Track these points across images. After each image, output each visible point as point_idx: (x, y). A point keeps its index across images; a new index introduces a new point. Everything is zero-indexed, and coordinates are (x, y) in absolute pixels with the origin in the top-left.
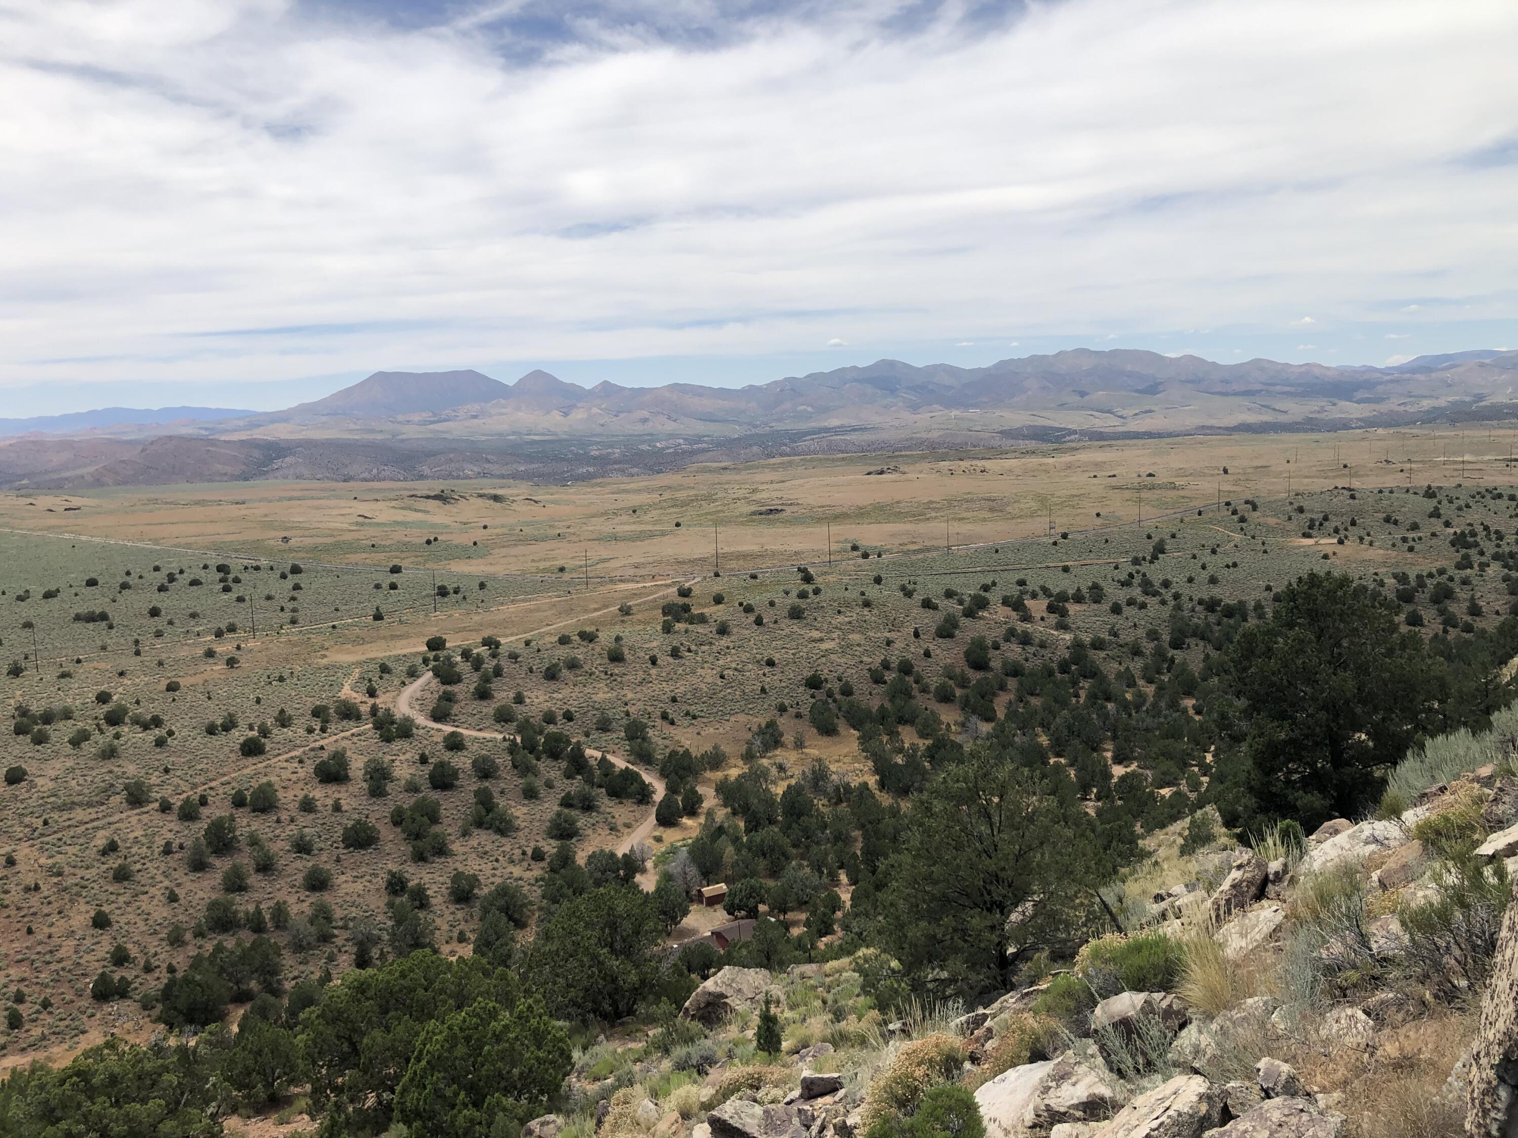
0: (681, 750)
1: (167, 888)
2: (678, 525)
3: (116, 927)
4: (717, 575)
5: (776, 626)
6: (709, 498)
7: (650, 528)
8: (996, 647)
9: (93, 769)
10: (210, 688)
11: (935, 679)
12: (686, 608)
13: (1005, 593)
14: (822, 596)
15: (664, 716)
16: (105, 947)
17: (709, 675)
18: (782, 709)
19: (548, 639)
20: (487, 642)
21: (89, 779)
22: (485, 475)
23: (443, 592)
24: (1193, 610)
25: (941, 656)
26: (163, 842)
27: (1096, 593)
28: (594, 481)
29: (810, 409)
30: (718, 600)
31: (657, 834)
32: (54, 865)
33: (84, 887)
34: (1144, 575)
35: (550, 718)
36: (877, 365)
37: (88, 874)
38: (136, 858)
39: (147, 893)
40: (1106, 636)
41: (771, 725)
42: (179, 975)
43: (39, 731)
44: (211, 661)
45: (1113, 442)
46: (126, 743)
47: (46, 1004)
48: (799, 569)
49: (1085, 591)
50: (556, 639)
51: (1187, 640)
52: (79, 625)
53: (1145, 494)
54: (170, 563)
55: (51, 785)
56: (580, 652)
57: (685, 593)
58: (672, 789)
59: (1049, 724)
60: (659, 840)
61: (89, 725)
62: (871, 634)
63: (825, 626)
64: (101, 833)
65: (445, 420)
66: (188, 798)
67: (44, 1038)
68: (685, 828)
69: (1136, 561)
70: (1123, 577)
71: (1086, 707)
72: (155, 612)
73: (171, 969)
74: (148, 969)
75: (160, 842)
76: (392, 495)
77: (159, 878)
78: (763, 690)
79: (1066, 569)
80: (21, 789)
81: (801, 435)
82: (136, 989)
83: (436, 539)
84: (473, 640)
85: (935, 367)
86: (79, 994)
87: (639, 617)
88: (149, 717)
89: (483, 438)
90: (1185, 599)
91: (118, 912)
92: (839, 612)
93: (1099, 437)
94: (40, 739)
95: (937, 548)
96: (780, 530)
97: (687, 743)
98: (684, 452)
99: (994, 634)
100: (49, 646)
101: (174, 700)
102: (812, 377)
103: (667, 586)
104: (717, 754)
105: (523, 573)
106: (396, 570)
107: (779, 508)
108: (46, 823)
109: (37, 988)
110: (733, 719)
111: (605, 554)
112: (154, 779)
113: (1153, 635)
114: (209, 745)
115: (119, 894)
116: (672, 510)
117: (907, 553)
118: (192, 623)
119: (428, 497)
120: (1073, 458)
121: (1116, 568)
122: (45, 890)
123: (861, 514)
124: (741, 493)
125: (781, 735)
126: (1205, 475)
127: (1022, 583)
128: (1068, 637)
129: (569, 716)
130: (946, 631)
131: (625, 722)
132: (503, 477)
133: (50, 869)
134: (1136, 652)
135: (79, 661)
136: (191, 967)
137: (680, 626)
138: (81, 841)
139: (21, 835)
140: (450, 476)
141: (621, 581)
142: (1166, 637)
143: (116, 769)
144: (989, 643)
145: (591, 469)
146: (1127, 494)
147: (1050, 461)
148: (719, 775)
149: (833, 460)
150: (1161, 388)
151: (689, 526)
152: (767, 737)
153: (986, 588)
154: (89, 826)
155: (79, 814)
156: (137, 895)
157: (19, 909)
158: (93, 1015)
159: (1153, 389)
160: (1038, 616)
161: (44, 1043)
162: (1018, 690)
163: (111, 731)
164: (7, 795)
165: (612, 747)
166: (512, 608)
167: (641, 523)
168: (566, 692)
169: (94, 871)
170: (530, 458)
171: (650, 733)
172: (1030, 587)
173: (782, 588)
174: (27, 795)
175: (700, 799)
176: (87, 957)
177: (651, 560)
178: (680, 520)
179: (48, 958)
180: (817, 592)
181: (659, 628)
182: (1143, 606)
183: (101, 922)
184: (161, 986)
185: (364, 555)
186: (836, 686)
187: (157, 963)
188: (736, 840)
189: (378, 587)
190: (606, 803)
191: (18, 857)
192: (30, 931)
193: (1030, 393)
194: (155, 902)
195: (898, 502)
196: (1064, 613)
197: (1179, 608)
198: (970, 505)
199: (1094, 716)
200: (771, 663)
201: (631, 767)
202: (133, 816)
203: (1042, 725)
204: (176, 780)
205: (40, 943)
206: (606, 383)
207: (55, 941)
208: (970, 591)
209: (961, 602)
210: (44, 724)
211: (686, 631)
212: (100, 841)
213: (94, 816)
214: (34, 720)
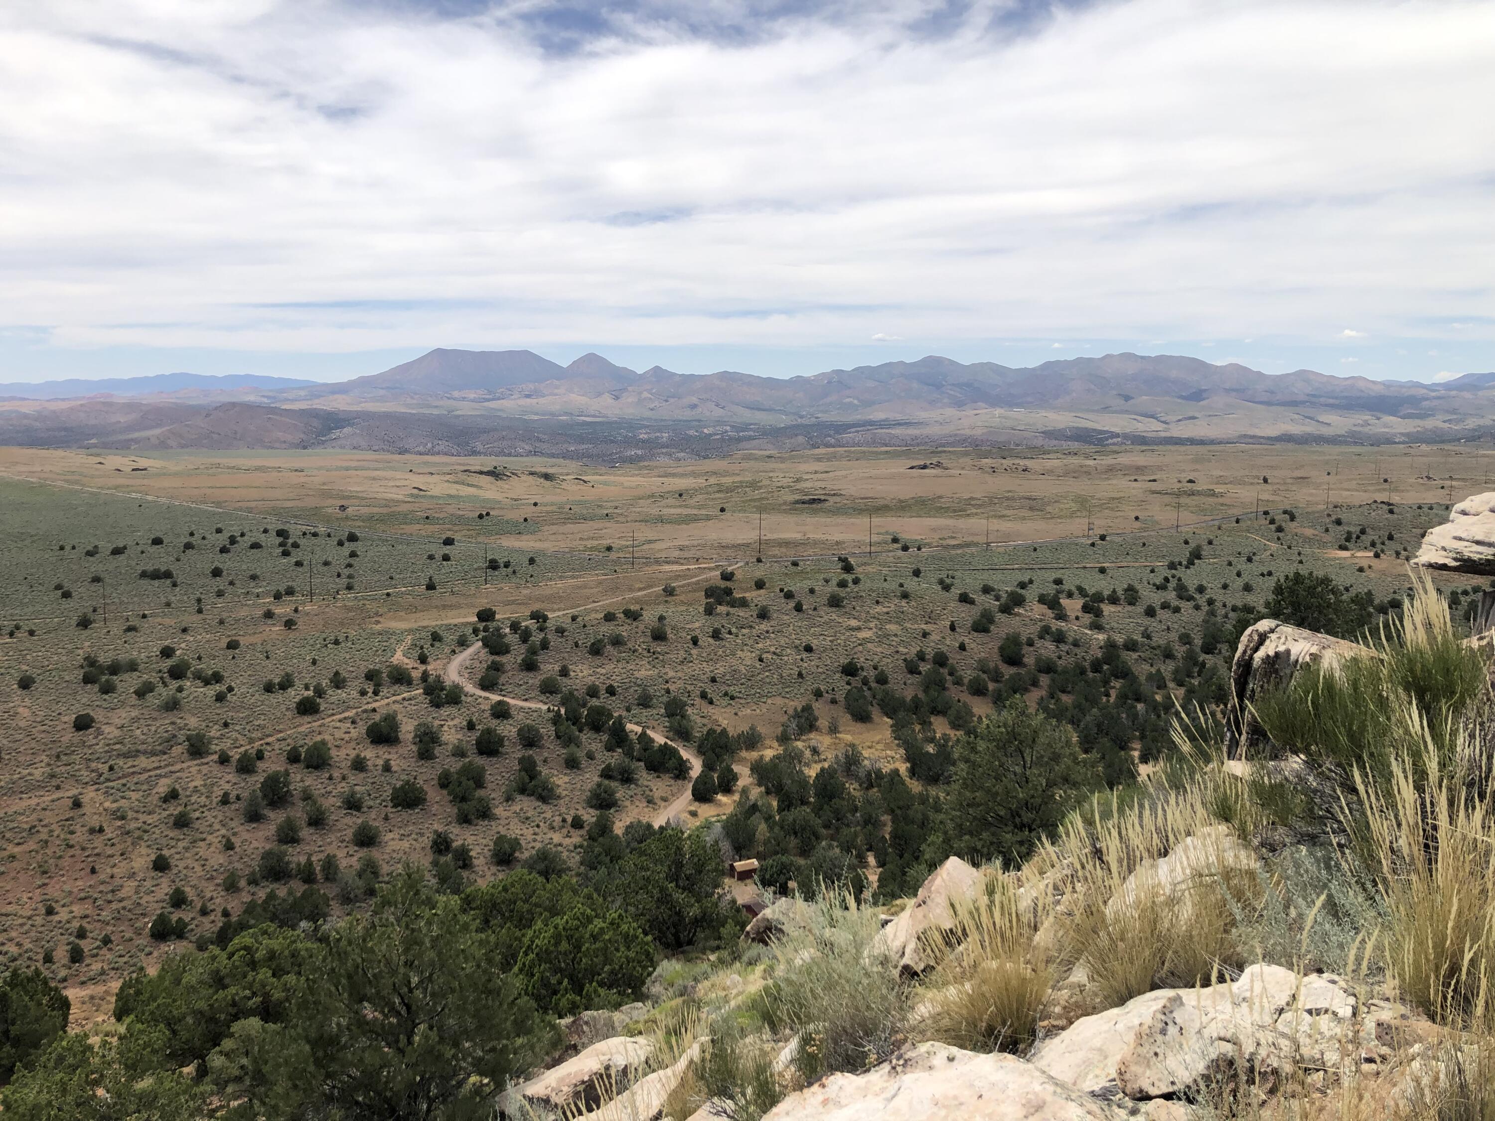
0: (719, 729)
1: (223, 837)
2: (722, 510)
3: (175, 871)
4: (759, 560)
5: (814, 613)
6: (754, 485)
7: (695, 512)
8: (1030, 643)
9: (155, 719)
10: (269, 648)
11: (969, 672)
12: (728, 592)
13: (1041, 591)
14: (861, 586)
15: (704, 695)
16: (165, 887)
17: (748, 657)
18: (818, 694)
19: (593, 615)
20: (536, 616)
21: (153, 728)
22: (535, 453)
23: (493, 565)
24: (1226, 616)
25: (976, 650)
26: (221, 793)
27: (1132, 596)
28: (642, 464)
29: (856, 402)
30: (760, 585)
31: (692, 808)
32: (118, 809)
33: (146, 831)
34: (1180, 579)
35: (593, 692)
36: (924, 360)
37: (150, 819)
38: (196, 806)
39: (204, 840)
40: (1138, 637)
41: (807, 709)
42: (234, 919)
43: (107, 681)
44: (270, 622)
45: (1155, 447)
46: (188, 696)
47: (106, 941)
48: (840, 559)
49: (1120, 592)
50: (602, 615)
51: (1219, 646)
52: (145, 582)
53: (1184, 500)
54: (232, 525)
55: (117, 733)
56: (624, 630)
57: (727, 577)
58: (708, 766)
59: (1079, 721)
60: (694, 814)
61: (154, 678)
62: (909, 625)
63: (863, 615)
64: (164, 781)
65: (499, 399)
66: (246, 751)
67: (103, 972)
68: (719, 804)
69: (1172, 566)
70: (1159, 581)
71: (1117, 706)
72: (217, 573)
73: (226, 914)
74: (204, 912)
75: (218, 793)
76: (447, 469)
77: (217, 826)
78: (800, 675)
79: (1102, 571)
80: (89, 736)
81: (844, 428)
82: (192, 930)
83: (488, 514)
84: (522, 614)
85: (982, 364)
86: (138, 932)
87: (682, 598)
88: (210, 672)
89: (536, 417)
90: (1218, 604)
91: (177, 856)
92: (878, 602)
93: (1141, 441)
94: (107, 689)
95: (976, 544)
96: (823, 519)
97: (724, 723)
98: (731, 439)
99: (1028, 632)
100: (116, 600)
101: (234, 658)
102: (860, 371)
103: (710, 569)
104: (753, 734)
105: (572, 550)
106: (449, 542)
107: (823, 497)
108: (111, 768)
109: (98, 925)
110: (769, 701)
111: (651, 535)
112: (214, 732)
113: (1185, 639)
114: (267, 702)
115: (179, 840)
116: (718, 495)
117: (947, 547)
118: (252, 584)
119: (481, 473)
120: (1114, 461)
121: (1152, 571)
122: (109, 833)
123: (902, 507)
124: (785, 482)
125: (816, 719)
126: (1245, 483)
127: (1058, 582)
128: (1101, 637)
129: (611, 691)
130: (982, 626)
131: (665, 699)
132: (553, 456)
133: (114, 813)
134: (1168, 655)
135: (144, 616)
136: (245, 912)
137: (722, 609)
138: (145, 787)
139: (87, 779)
140: (502, 453)
141: (668, 563)
142: (1198, 642)
143: (179, 721)
144: (1024, 639)
145: (639, 452)
146: (1167, 499)
147: (1091, 463)
148: (754, 755)
149: (876, 453)
150: (1205, 395)
151: (734, 512)
152: (803, 720)
153: (1023, 585)
154: (151, 773)
155: (143, 762)
156: (195, 841)
157: (83, 849)
158: (150, 953)
159: (1197, 396)
160: (1072, 615)
161: (104, 977)
162: (1050, 687)
163: (174, 684)
164: (76, 740)
165: (652, 723)
166: (560, 584)
167: (686, 506)
168: (609, 667)
169: (156, 817)
170: (581, 439)
171: (689, 711)
172: (1066, 587)
173: (822, 576)
174: (94, 742)
175: (735, 778)
176: (146, 898)
177: (695, 543)
178: (725, 506)
179: (109, 897)
180: (856, 581)
181: (702, 609)
182: (1177, 610)
183: (161, 865)
184: (216, 929)
185: (418, 527)
186: (872, 674)
187: (213, 907)
188: (768, 818)
189: (431, 557)
190: (644, 777)
191: (85, 800)
192: (93, 871)
193: (1074, 394)
194: (212, 849)
195: (940, 497)
196: (1098, 613)
197: (1212, 613)
198: (1010, 503)
199: (1124, 716)
200: (809, 649)
201: (669, 743)
202: (193, 766)
203: (1072, 722)
204: (234, 735)
205: (102, 883)
206: (657, 368)
207: (117, 882)
208: (1006, 585)
209: (997, 598)
210: (111, 674)
211: (728, 615)
212: (163, 787)
213: (156, 765)
214: (101, 669)
